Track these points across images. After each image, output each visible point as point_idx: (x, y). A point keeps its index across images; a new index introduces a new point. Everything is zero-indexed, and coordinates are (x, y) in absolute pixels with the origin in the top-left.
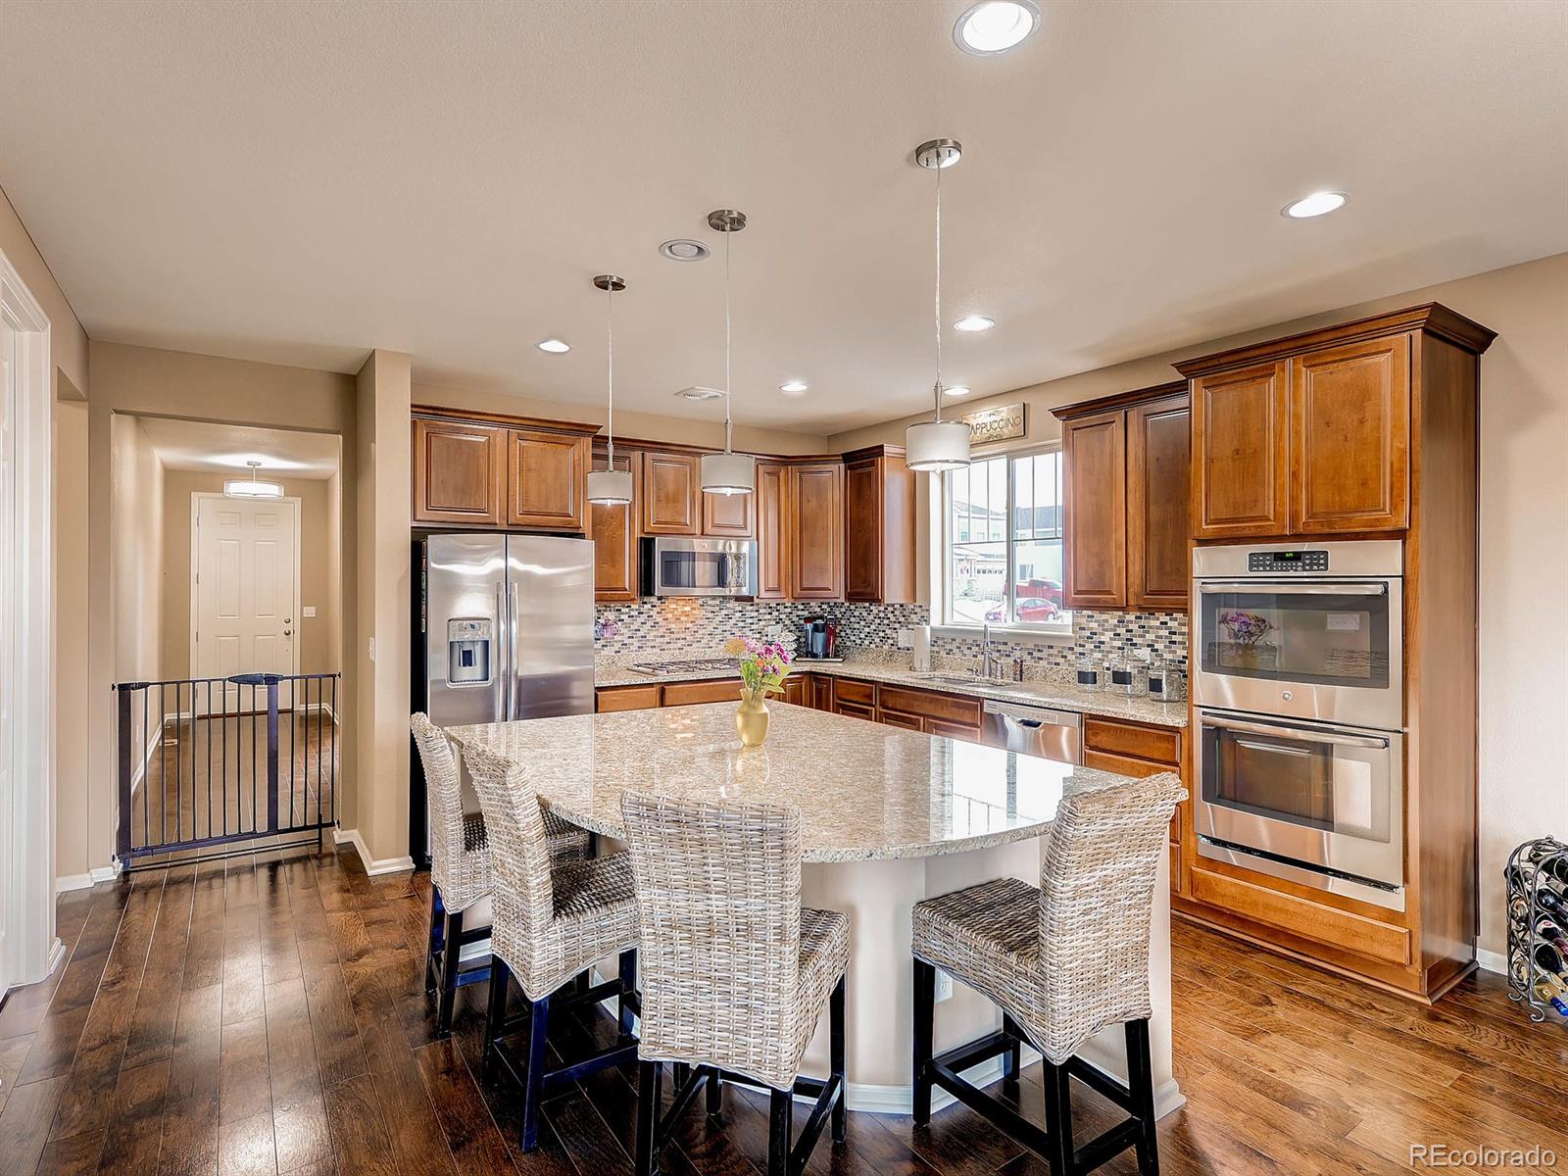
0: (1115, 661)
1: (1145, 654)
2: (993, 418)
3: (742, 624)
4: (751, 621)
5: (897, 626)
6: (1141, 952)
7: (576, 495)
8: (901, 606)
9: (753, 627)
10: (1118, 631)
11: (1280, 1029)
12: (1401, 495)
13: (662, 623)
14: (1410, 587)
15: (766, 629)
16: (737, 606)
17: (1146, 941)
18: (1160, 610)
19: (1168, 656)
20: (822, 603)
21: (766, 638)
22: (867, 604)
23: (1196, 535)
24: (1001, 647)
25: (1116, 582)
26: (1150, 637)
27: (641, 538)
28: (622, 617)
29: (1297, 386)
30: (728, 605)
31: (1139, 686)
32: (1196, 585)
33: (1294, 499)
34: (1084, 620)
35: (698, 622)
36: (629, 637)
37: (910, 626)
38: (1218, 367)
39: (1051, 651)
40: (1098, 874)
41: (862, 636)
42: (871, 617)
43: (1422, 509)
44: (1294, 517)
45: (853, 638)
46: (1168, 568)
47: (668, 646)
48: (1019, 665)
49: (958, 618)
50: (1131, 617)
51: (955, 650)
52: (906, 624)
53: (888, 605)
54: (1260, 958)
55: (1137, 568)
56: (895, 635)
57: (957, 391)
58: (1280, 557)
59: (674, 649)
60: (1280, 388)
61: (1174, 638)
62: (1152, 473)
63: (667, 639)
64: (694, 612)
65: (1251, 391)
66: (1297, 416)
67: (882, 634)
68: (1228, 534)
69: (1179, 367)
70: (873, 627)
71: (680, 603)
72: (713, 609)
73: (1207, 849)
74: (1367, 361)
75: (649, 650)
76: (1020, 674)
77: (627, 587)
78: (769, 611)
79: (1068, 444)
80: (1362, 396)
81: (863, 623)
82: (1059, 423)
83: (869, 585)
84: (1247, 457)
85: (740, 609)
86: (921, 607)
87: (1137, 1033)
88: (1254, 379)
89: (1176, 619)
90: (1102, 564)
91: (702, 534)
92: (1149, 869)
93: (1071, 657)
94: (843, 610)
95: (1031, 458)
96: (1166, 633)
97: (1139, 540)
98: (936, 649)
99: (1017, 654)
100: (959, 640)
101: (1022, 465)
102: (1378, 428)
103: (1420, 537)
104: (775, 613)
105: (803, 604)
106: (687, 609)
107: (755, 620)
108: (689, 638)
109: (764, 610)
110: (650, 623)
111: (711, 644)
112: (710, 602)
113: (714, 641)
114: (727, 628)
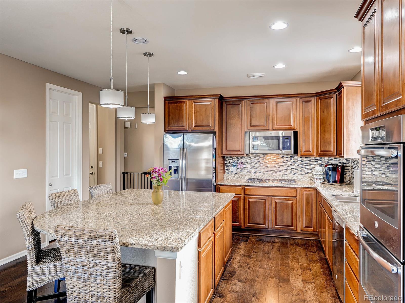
3: (302, 166)
4: (306, 164)
7: (212, 119)
9: (307, 167)
15: (314, 168)
21: (314, 172)
35: (280, 164)
36: (250, 169)
59: (270, 174)
63: (266, 170)
64: (278, 160)
71: (272, 156)
75: (258, 174)
77: (240, 150)
78: (316, 161)
91: (273, 129)
104: (319, 162)
106: (275, 159)
107: (308, 164)
108: (276, 170)
109: (313, 161)
110: (259, 164)
111: (286, 173)
112: (285, 156)
113: (287, 172)
114: (294, 167)
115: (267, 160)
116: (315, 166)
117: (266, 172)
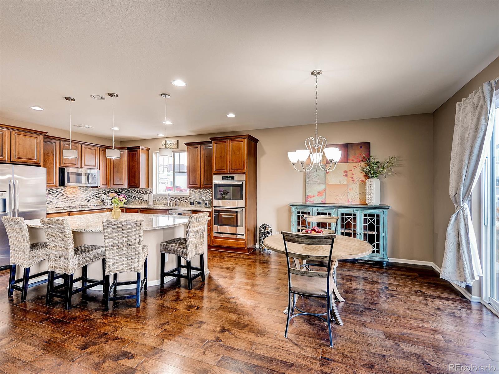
0: (198, 200)
1: (204, 198)
2: (170, 143)
3: (93, 195)
4: (96, 194)
5: (143, 194)
6: (202, 242)
7: (38, 154)
8: (144, 189)
9: (97, 196)
10: (199, 193)
11: (226, 261)
12: (245, 167)
13: (65, 194)
14: (246, 183)
15: (101, 196)
16: (92, 189)
17: (203, 241)
18: (207, 188)
19: (209, 198)
20: (119, 189)
21: (101, 199)
22: (134, 189)
23: (213, 172)
24: (172, 198)
25: (198, 182)
26: (205, 194)
27: (59, 168)
28: (50, 192)
29: (230, 146)
30: (88, 189)
31: (203, 205)
32: (213, 182)
33: (229, 166)
34: (191, 191)
35: (78, 194)
36: (53, 199)
37: (147, 194)
38: (217, 140)
39: (184, 199)
40: (196, 229)
41: (132, 197)
42: (135, 192)
43: (248, 170)
44: (229, 170)
45: (129, 198)
46: (208, 179)
47: (68, 201)
48: (177, 202)
49: (160, 192)
50: (201, 190)
51: (160, 200)
52: (146, 194)
53: (140, 189)
54: (224, 253)
55: (203, 179)
56: (142, 197)
57: (161, 135)
58: (227, 177)
59: (70, 202)
60: (227, 145)
61: (210, 194)
62: (205, 160)
63: (67, 199)
64: (76, 191)
65: (222, 145)
66: (230, 151)
67: (138, 197)
68: (219, 172)
69: (210, 139)
70: (136, 195)
71: (72, 188)
72: (83, 190)
73: (215, 235)
74: (240, 143)
75: (60, 203)
76: (177, 204)
77: (54, 183)
78: (102, 191)
79: (188, 151)
80: (239, 149)
81: (132, 194)
82: (186, 146)
83: (135, 184)
84: (222, 158)
85: (92, 190)
86: (150, 189)
87: (201, 257)
88: (223, 143)
89: (210, 190)
90: (195, 178)
91: (81, 167)
92: (204, 229)
93: (188, 200)
94: (126, 191)
95: (179, 153)
96: (208, 193)
97: (203, 173)
98: (155, 200)
99: (176, 200)
100: (161, 197)
101: (177, 155)
102: (241, 155)
103: (247, 174)
104: (104, 192)
105: (113, 189)
106: (74, 190)
107: (98, 194)
108: (75, 199)
109: (100, 191)
110: (61, 194)
111: (82, 201)
112: (82, 188)
113: (84, 200)
114: (88, 196)
115: (68, 191)
116: (102, 194)
117: (67, 201)
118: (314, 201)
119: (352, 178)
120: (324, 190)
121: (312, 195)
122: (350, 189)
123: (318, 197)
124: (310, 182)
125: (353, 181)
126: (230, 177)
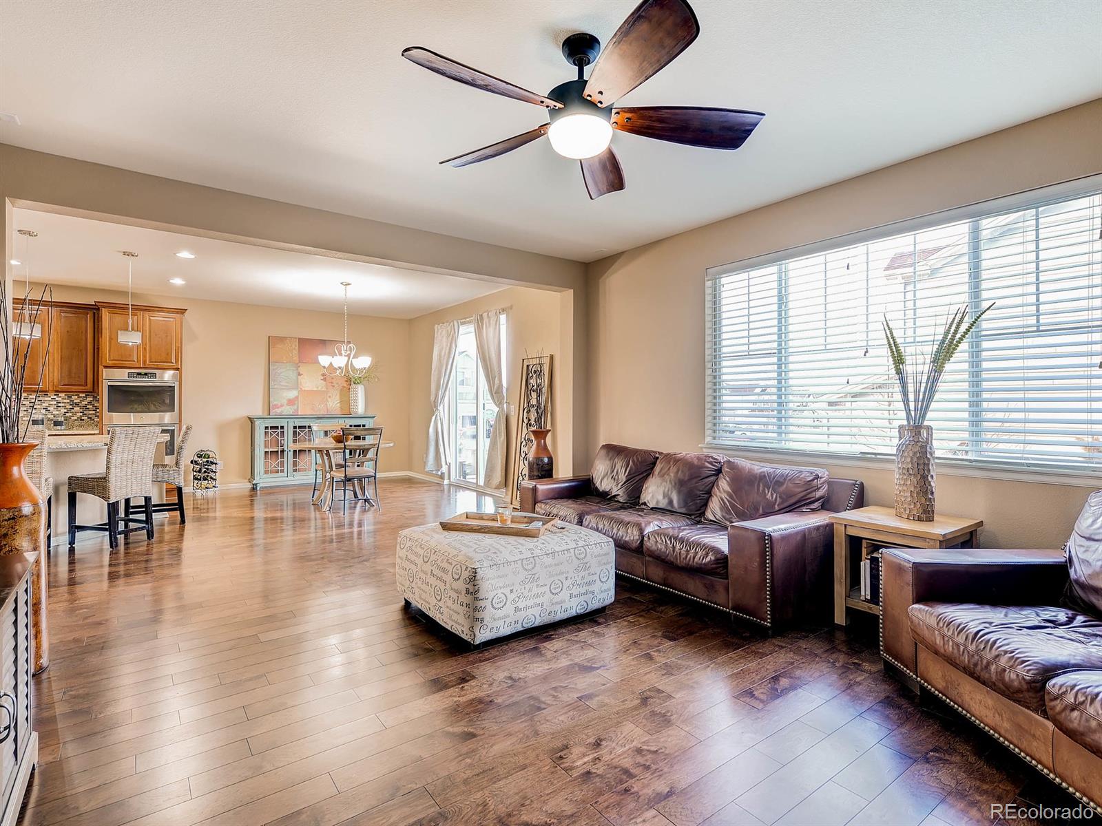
12: (178, 359)
14: (180, 384)
23: (104, 365)
29: (145, 321)
32: (105, 382)
33: (144, 356)
46: (73, 375)
55: (55, 374)
58: (139, 374)
66: (145, 331)
68: (118, 365)
69: (97, 302)
74: (168, 320)
80: (167, 329)
90: (33, 372)
102: (171, 339)
118: (282, 412)
119: (332, 383)
120: (297, 398)
121: (279, 404)
122: (330, 397)
123: (288, 407)
124: (276, 386)
125: (333, 386)
126: (146, 374)
